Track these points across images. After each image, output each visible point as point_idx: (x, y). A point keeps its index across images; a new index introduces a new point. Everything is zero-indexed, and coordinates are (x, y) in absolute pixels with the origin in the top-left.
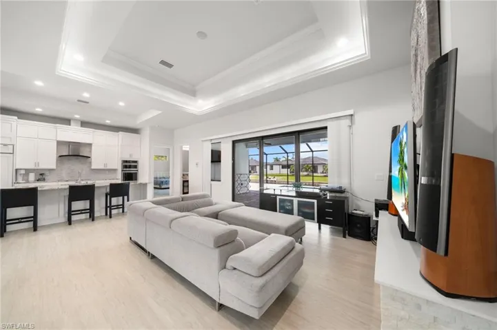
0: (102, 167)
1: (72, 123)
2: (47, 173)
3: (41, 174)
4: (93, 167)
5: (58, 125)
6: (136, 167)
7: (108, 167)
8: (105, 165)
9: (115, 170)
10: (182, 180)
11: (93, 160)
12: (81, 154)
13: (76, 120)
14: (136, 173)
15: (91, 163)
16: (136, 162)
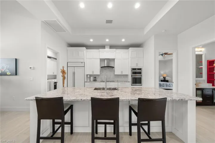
0: (120, 73)
1: (106, 46)
2: (97, 77)
3: (95, 78)
4: (116, 74)
5: (100, 49)
6: (140, 73)
7: (124, 73)
8: (122, 72)
9: (127, 75)
10: (195, 87)
11: (115, 69)
12: (110, 66)
13: (107, 45)
14: (141, 78)
15: (114, 71)
16: (140, 69)
